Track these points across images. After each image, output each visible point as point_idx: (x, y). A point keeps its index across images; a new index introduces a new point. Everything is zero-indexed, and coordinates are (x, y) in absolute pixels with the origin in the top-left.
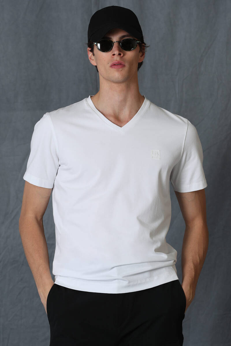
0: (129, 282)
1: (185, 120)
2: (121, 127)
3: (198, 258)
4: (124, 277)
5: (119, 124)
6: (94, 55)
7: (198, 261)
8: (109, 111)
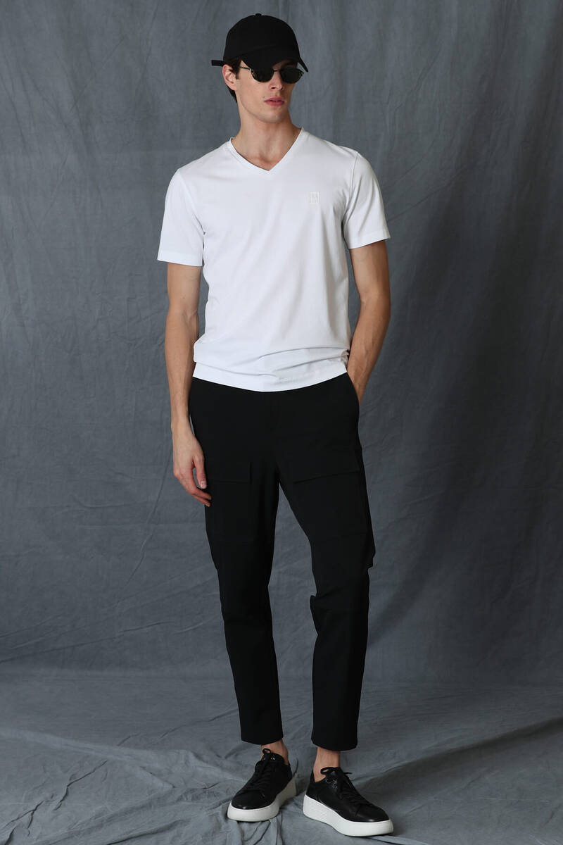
0: (280, 379)
1: (356, 153)
2: (268, 170)
3: (363, 348)
4: (275, 371)
5: (266, 167)
6: (237, 78)
7: (364, 352)
8: (254, 152)
